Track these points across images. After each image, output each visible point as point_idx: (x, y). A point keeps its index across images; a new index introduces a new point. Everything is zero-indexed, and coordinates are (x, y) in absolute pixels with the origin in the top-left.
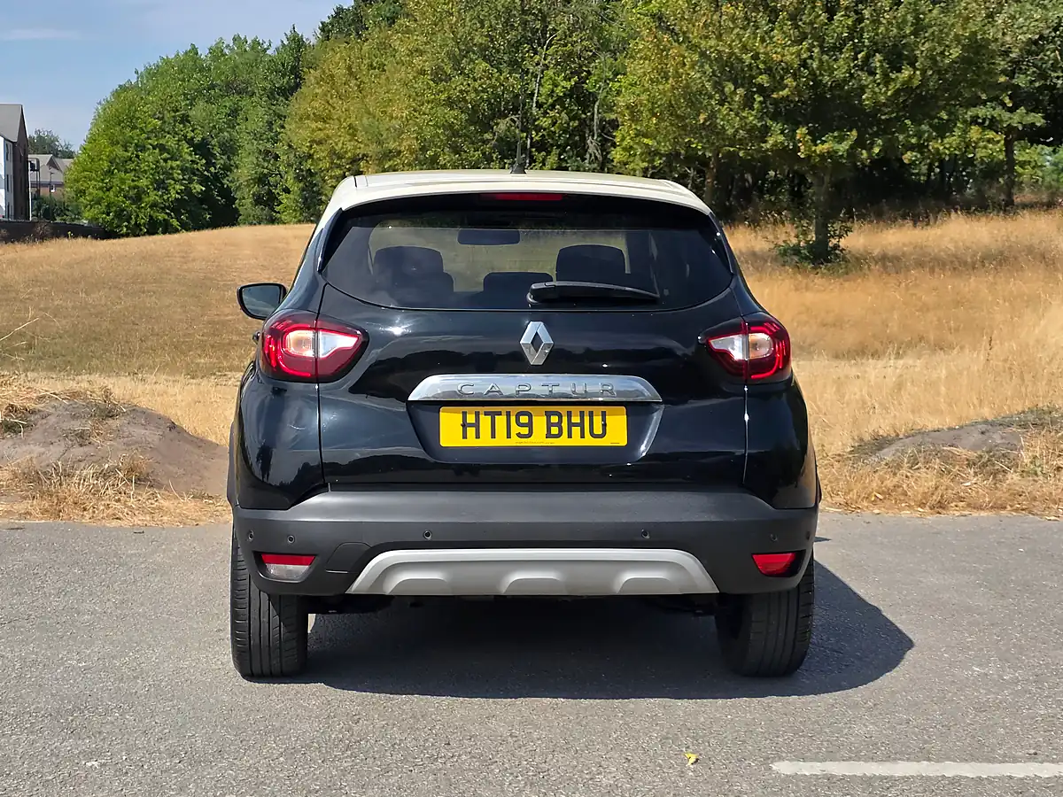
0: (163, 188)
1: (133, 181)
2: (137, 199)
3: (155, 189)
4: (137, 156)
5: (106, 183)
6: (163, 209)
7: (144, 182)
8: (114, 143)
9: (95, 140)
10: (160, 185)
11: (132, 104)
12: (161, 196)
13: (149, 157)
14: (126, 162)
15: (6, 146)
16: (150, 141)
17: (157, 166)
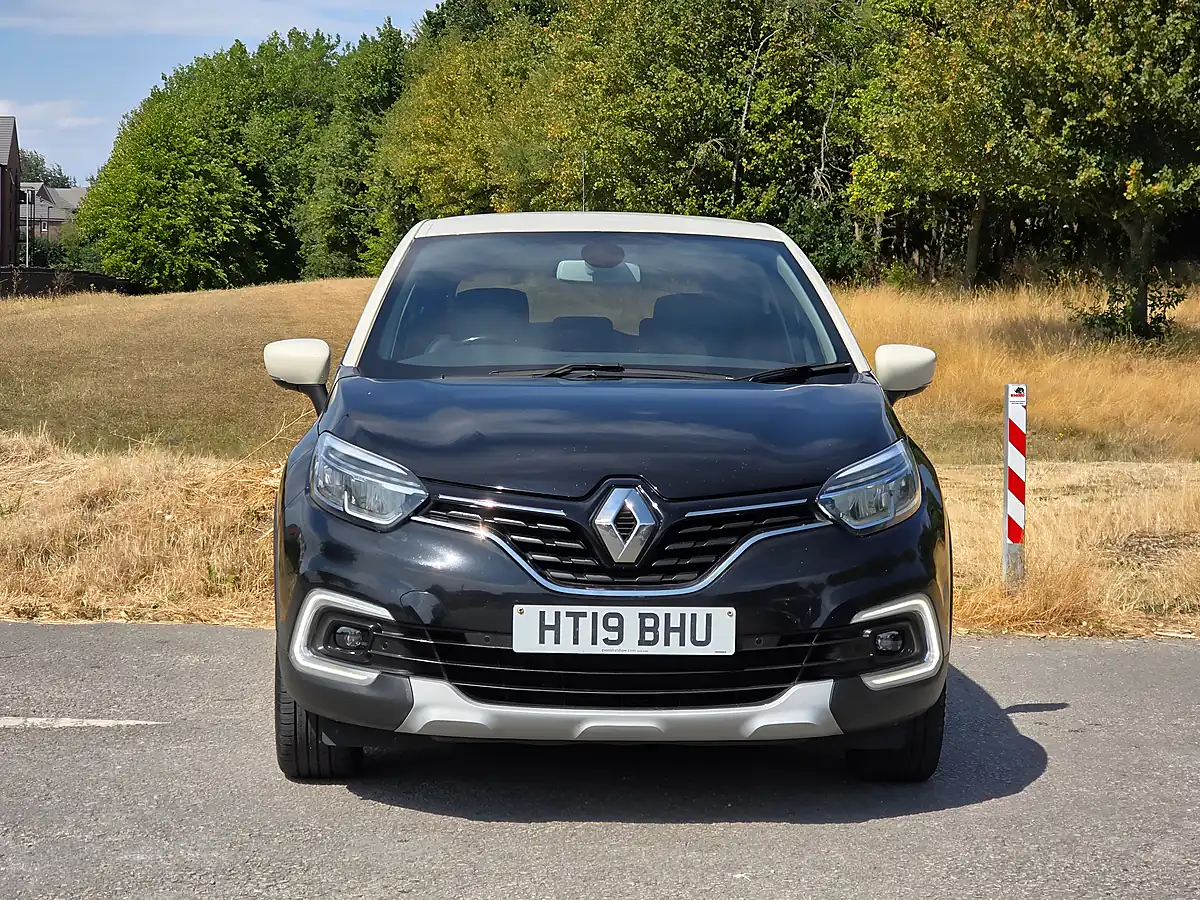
0: (207, 228)
1: (168, 218)
2: (173, 242)
3: (196, 230)
4: (175, 186)
5: (133, 221)
6: (206, 256)
7: (182, 220)
9: (119, 165)
10: (204, 224)
11: (170, 116)
12: (205, 238)
14: (160, 193)
16: (191, 166)
17: (200, 200)
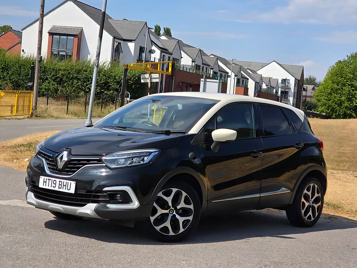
0: (351, 101)
1: (339, 97)
2: (340, 104)
3: (347, 101)
4: (342, 88)
5: (329, 98)
6: (350, 109)
7: (343, 98)
8: (333, 83)
9: (326, 81)
10: (349, 100)
11: (343, 68)
12: (350, 104)
13: (347, 89)
14: (338, 90)
15: (295, 81)
16: (347, 83)
17: (349, 93)
